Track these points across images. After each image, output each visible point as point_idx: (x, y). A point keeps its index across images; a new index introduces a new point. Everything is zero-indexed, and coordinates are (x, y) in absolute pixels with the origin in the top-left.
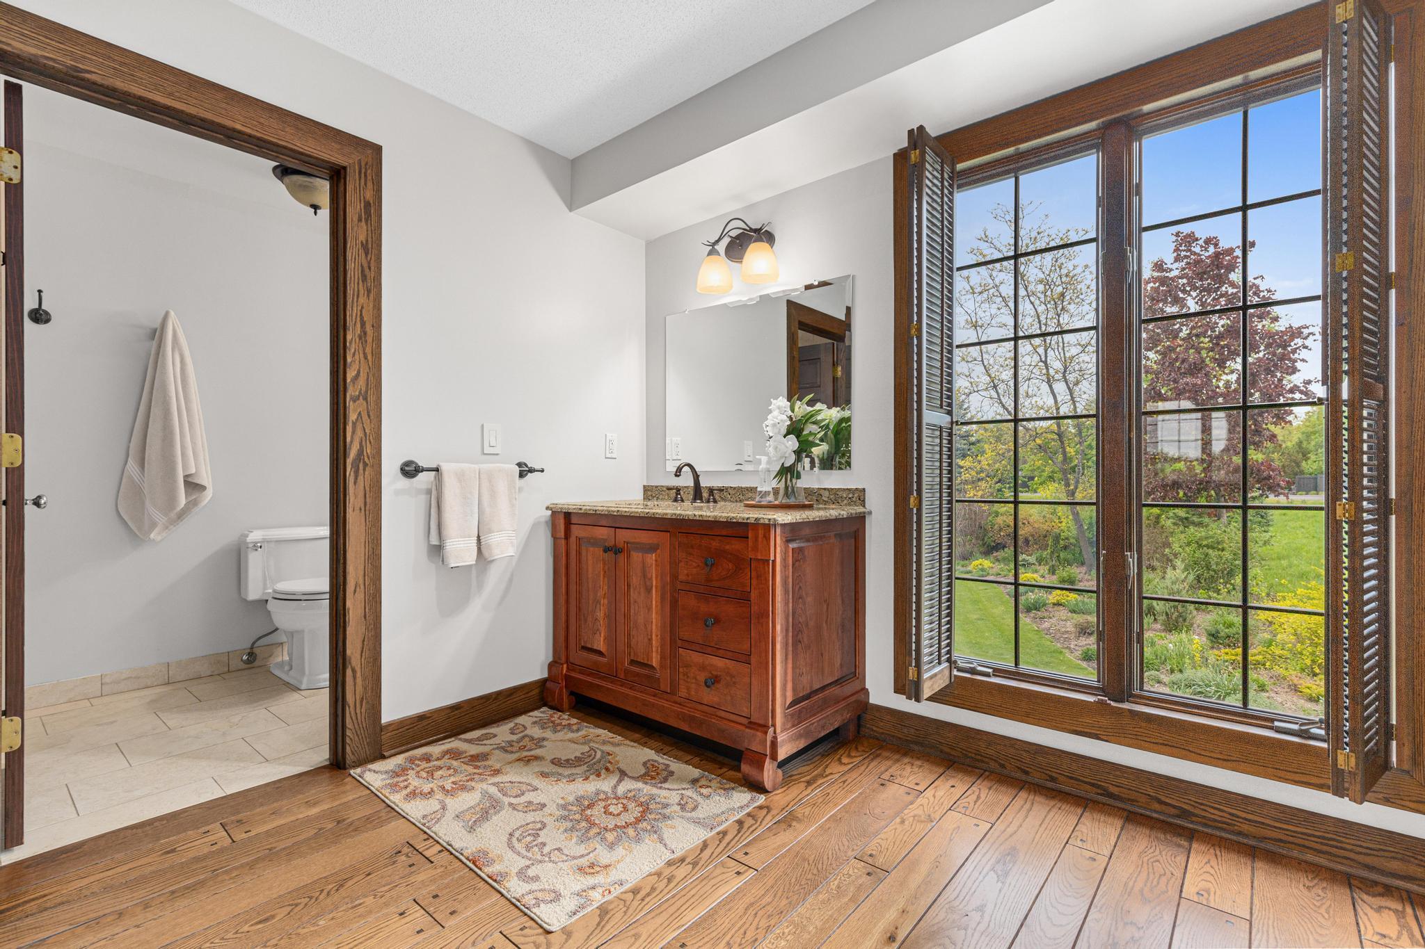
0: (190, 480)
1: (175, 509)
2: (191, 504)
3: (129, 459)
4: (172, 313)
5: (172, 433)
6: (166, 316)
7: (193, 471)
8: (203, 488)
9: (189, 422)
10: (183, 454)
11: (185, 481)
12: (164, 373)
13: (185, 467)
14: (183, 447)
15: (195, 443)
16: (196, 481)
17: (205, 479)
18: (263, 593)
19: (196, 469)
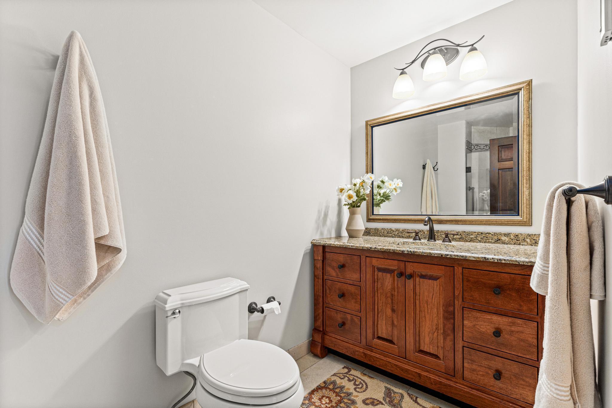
0: (102, 242)
1: (84, 283)
2: (103, 271)
3: (25, 218)
4: (78, 35)
5: (80, 184)
6: (71, 37)
7: (106, 232)
8: (117, 250)
9: (101, 171)
10: (94, 210)
11: (96, 243)
12: (69, 104)
13: (97, 227)
14: (94, 202)
15: (108, 197)
16: (109, 243)
17: (119, 241)
18: (183, 364)
19: (110, 227)
